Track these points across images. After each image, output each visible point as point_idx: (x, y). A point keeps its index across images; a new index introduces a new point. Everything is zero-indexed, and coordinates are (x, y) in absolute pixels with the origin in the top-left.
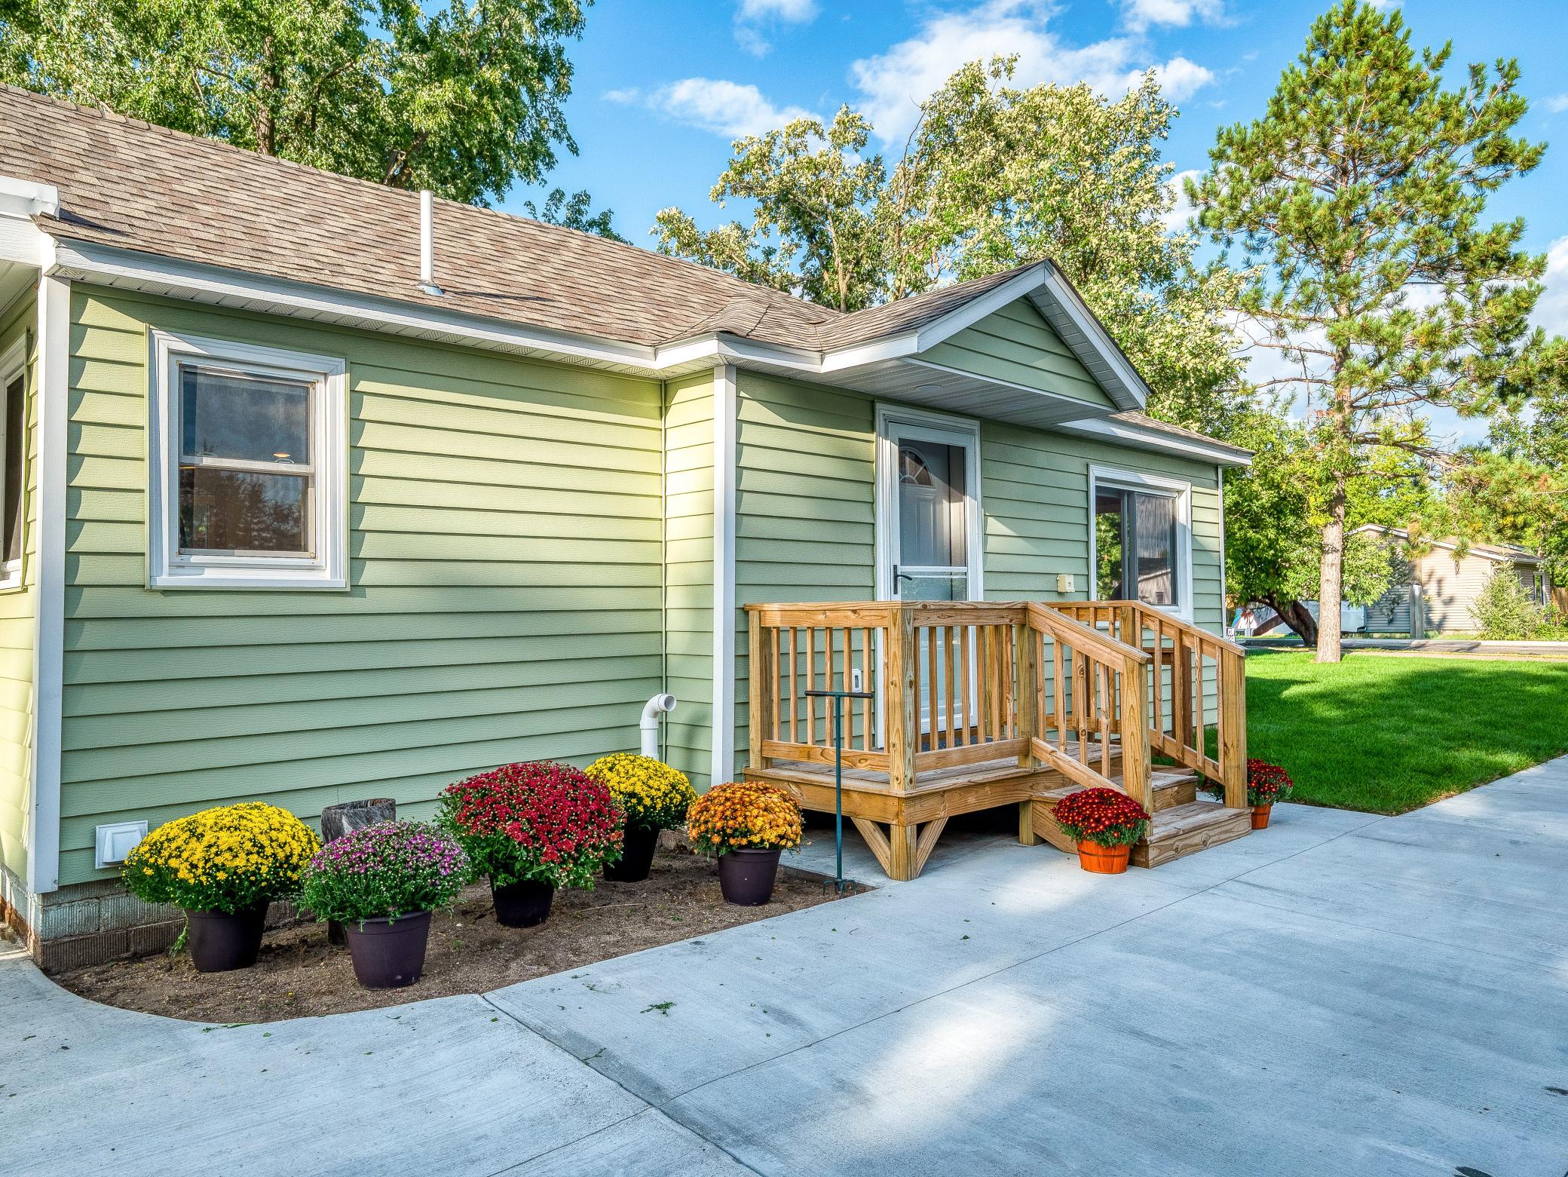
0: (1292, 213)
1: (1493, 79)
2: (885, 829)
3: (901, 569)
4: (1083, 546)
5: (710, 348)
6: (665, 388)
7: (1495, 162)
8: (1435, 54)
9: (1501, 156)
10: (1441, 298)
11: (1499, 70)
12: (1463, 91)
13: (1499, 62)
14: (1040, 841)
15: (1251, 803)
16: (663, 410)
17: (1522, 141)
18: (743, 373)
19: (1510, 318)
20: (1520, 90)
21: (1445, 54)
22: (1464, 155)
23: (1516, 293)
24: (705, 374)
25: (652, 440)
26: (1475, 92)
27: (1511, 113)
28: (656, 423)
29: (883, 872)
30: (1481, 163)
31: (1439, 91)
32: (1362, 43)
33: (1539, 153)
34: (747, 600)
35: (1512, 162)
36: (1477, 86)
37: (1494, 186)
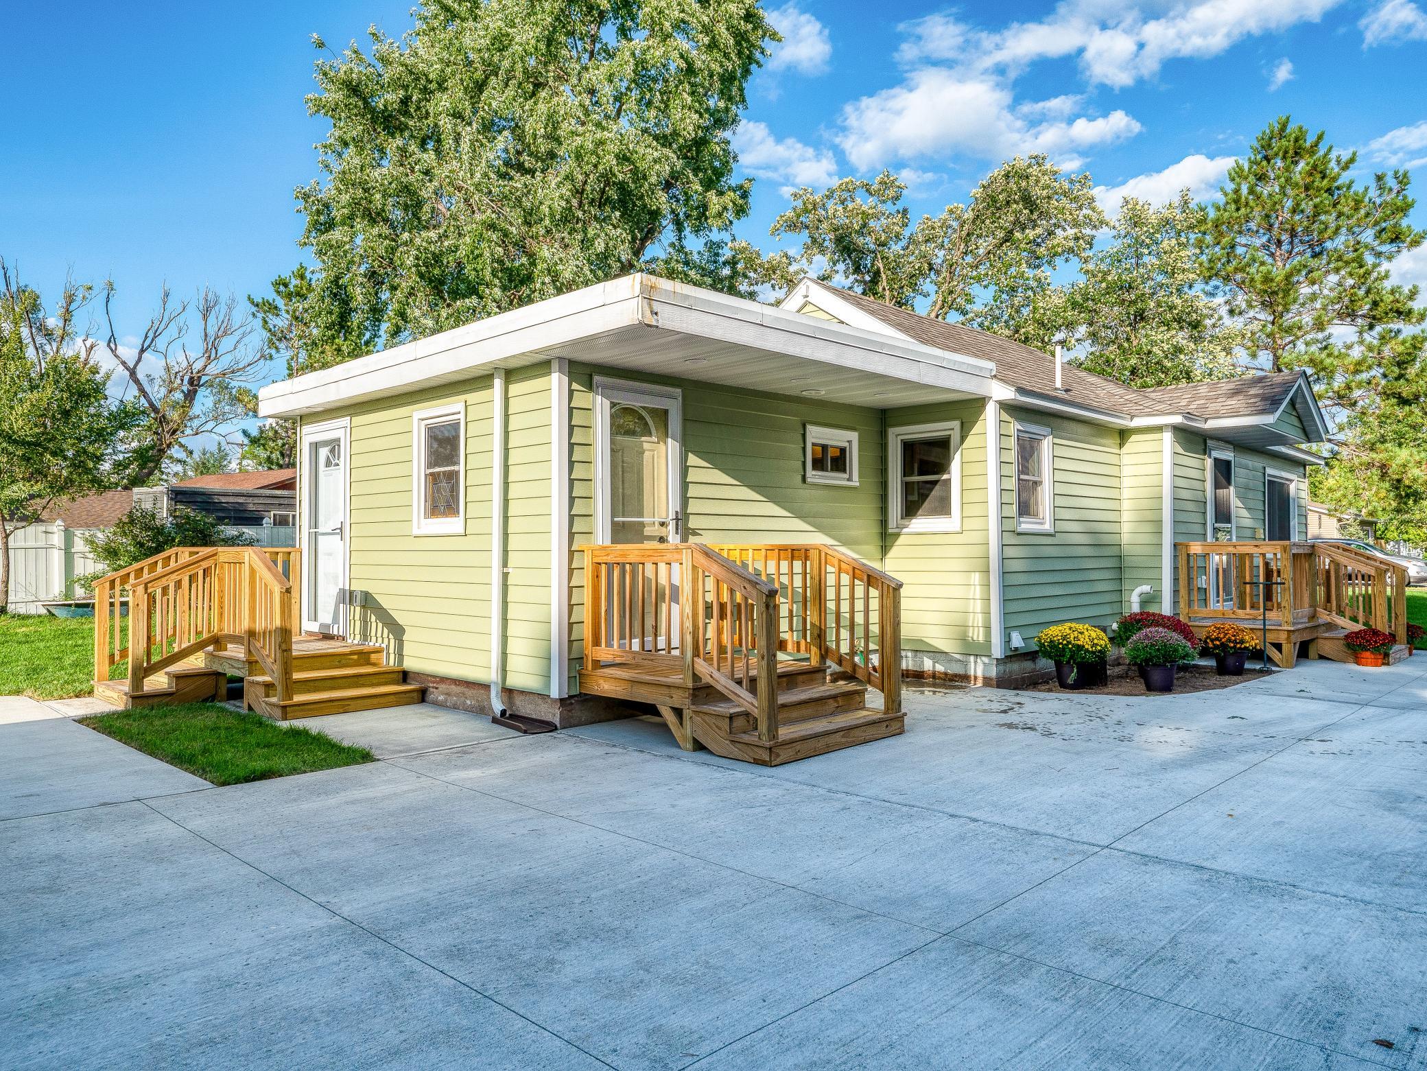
0: (1258, 277)
1: (1391, 182)
2: (1278, 647)
3: (1216, 525)
4: (1261, 513)
5: (1178, 419)
6: (1123, 435)
7: (1392, 241)
8: (1344, 159)
9: (1396, 239)
10: (1355, 338)
11: (1396, 178)
12: (1367, 189)
13: (1396, 173)
14: (1322, 657)
15: (1408, 643)
16: (1121, 445)
17: (1409, 227)
18: (1177, 430)
19: (1409, 354)
20: (1411, 193)
21: (1352, 160)
22: (1368, 236)
23: (1414, 338)
24: (1159, 429)
25: (1113, 459)
26: (1379, 192)
27: (1404, 209)
28: (1117, 451)
29: (1279, 666)
30: (1382, 243)
31: (1352, 190)
32: (1296, 153)
33: (1423, 237)
34: (1180, 539)
35: (1403, 242)
36: (1380, 189)
37: (1390, 258)
